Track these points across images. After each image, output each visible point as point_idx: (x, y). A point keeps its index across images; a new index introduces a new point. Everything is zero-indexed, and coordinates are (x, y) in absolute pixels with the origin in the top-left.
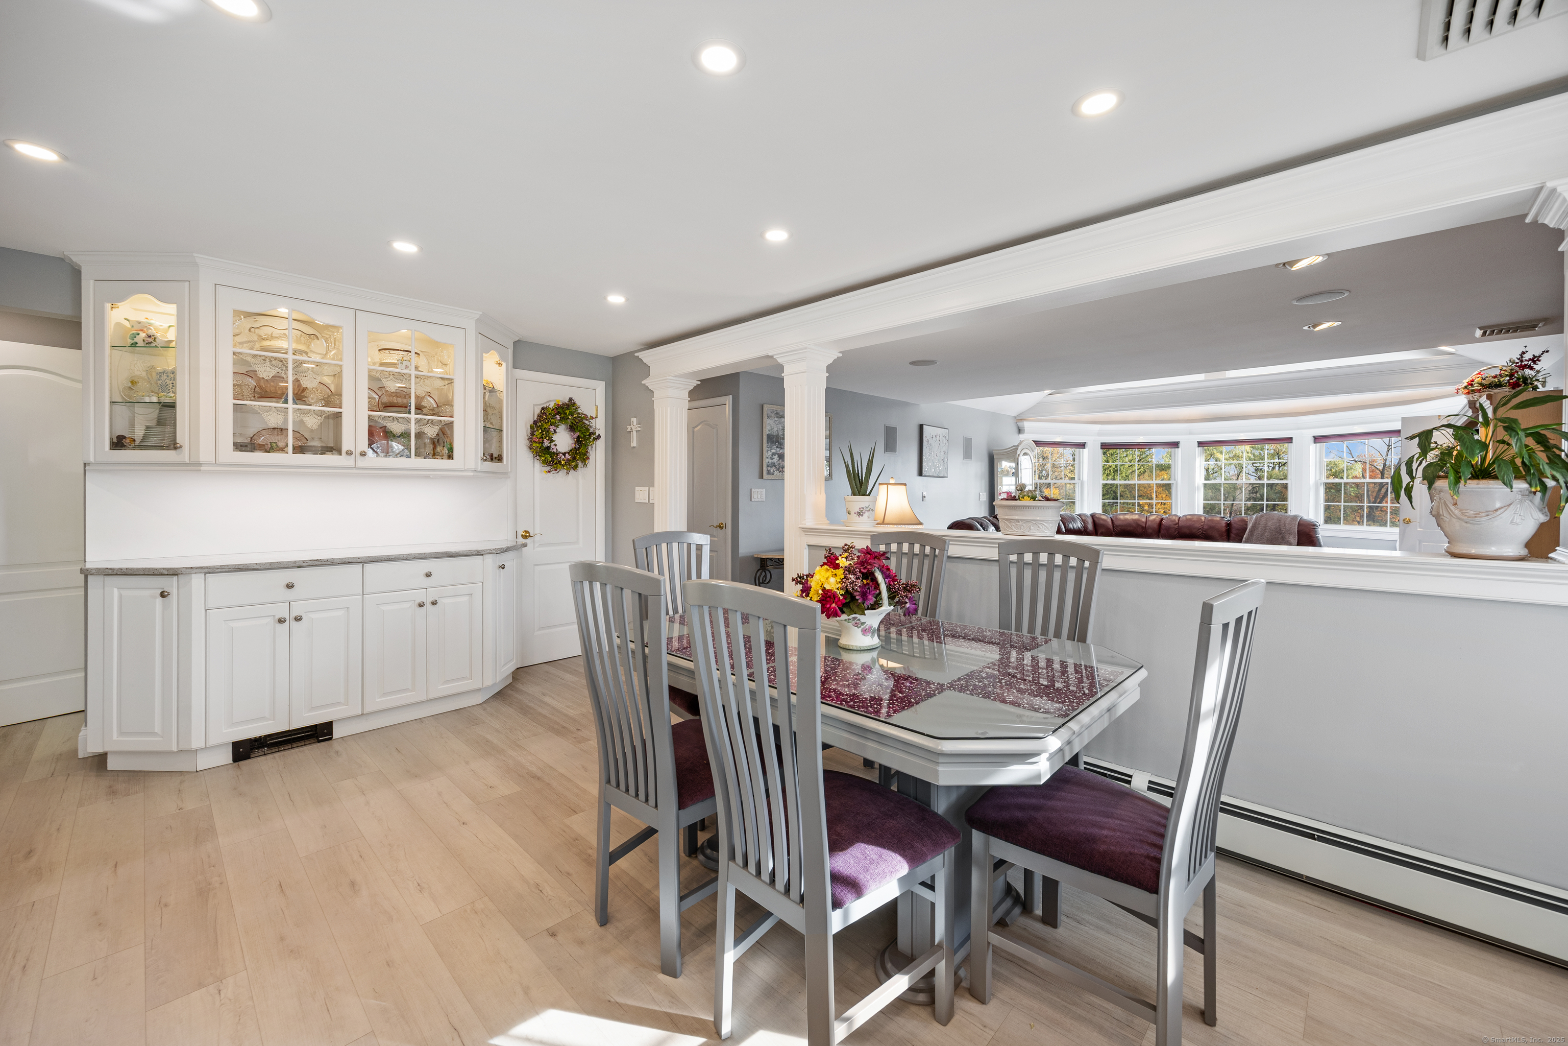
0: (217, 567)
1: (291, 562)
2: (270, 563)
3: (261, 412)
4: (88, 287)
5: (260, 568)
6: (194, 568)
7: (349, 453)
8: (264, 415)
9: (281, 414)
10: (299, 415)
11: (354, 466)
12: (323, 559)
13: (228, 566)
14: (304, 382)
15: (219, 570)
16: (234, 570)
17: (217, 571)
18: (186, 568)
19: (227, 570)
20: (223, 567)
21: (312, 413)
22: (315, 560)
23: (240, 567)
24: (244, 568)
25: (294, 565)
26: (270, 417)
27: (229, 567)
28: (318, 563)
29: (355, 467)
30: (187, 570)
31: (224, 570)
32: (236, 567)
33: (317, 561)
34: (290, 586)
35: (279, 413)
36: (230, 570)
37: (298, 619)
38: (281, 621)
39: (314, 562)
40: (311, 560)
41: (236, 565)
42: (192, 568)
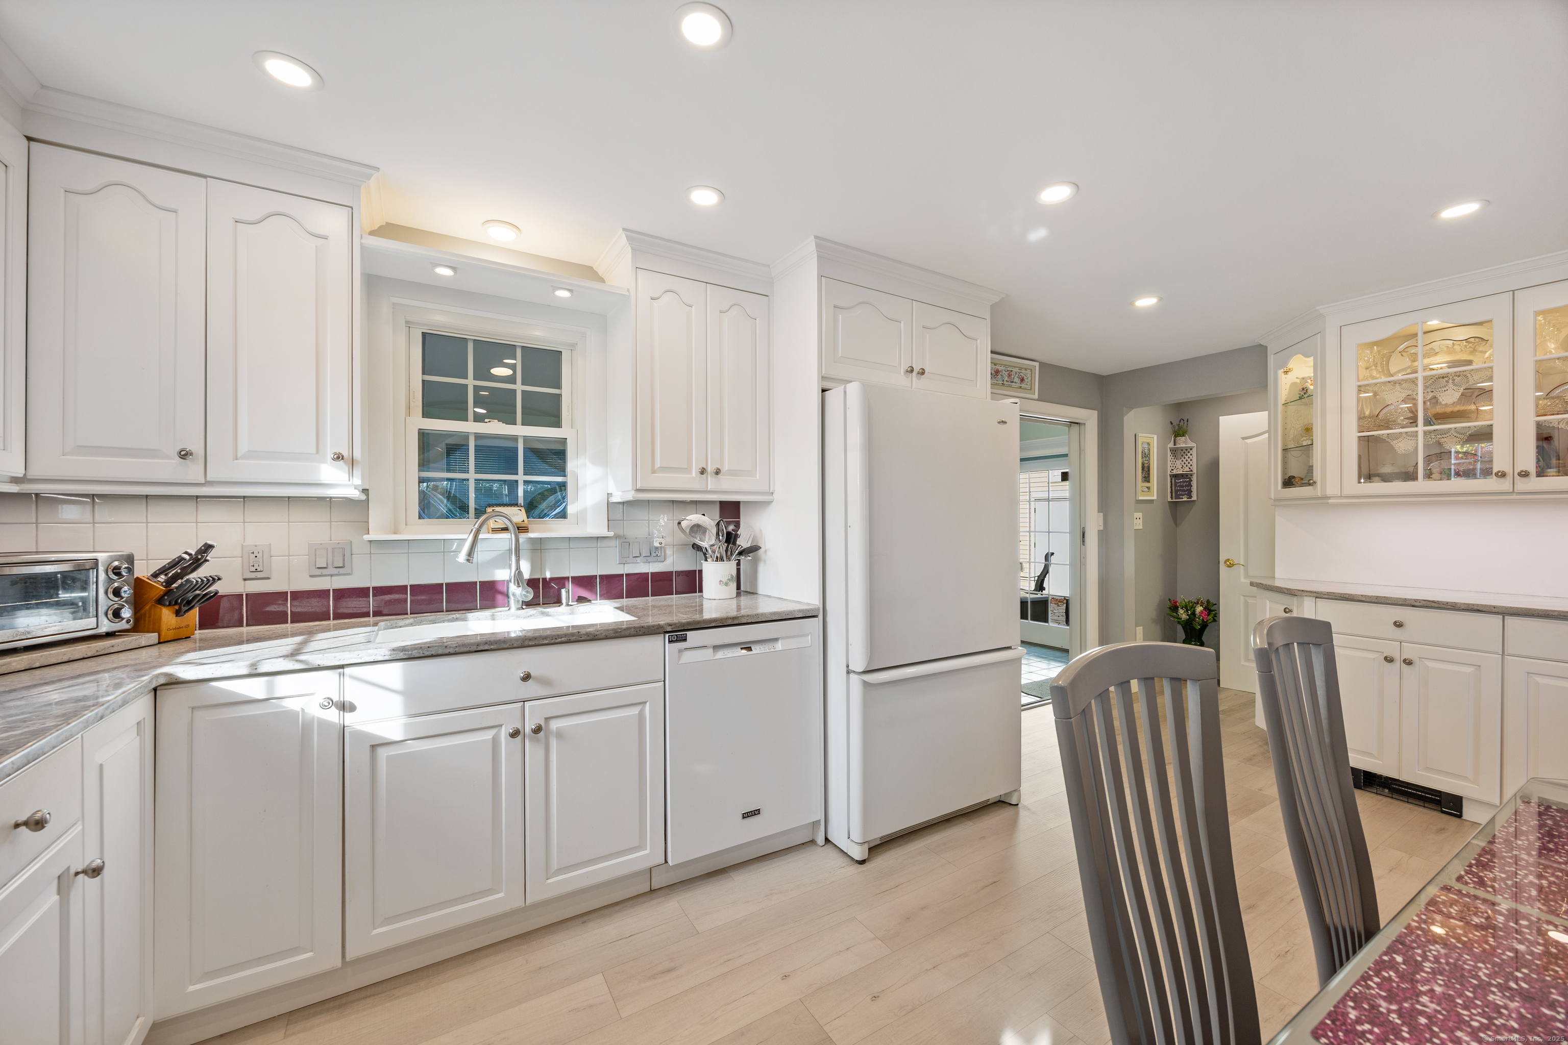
0: (1324, 593)
1: (1400, 598)
2: (1377, 596)
3: (1389, 440)
4: (1271, 359)
5: (1365, 600)
6: (1305, 591)
7: (1502, 475)
8: (1394, 443)
9: (1413, 439)
10: (1433, 437)
11: (1511, 491)
12: (1441, 602)
13: (1334, 593)
14: (1443, 398)
15: (1326, 596)
16: (1340, 598)
17: (1324, 596)
18: (1298, 590)
19: (1334, 597)
20: (1330, 594)
21: (1452, 432)
22: (1430, 601)
23: (1345, 596)
24: (1350, 597)
25: (1404, 603)
26: (1400, 444)
27: (1336, 595)
28: (1433, 604)
29: (1513, 491)
30: (1299, 592)
31: (1330, 597)
32: (1342, 596)
33: (1434, 602)
34: (1398, 625)
35: (1410, 438)
36: (1336, 598)
37: (1408, 662)
38: (1389, 660)
39: (1429, 603)
40: (1424, 600)
41: (1342, 594)
42: (1303, 591)
